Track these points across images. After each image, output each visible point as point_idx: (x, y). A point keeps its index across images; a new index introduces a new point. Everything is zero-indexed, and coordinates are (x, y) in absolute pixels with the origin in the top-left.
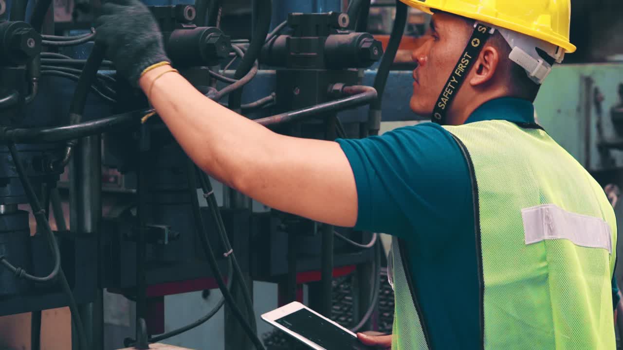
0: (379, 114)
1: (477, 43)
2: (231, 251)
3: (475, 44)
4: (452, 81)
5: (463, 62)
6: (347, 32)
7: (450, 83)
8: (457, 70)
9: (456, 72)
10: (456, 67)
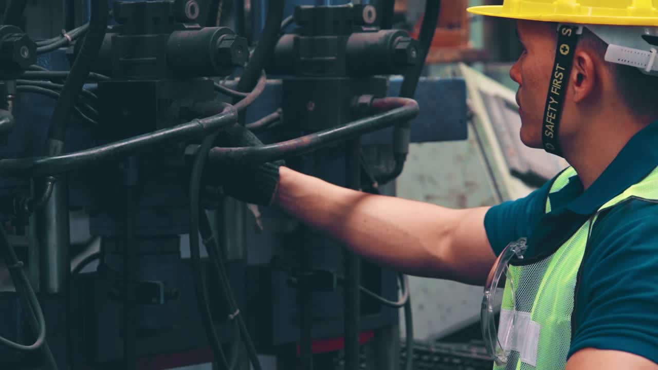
0: (407, 133)
1: (567, 50)
2: (238, 312)
3: (564, 52)
4: (550, 102)
5: (557, 77)
6: (373, 29)
7: (549, 105)
8: (553, 88)
9: (552, 91)
10: (551, 84)
